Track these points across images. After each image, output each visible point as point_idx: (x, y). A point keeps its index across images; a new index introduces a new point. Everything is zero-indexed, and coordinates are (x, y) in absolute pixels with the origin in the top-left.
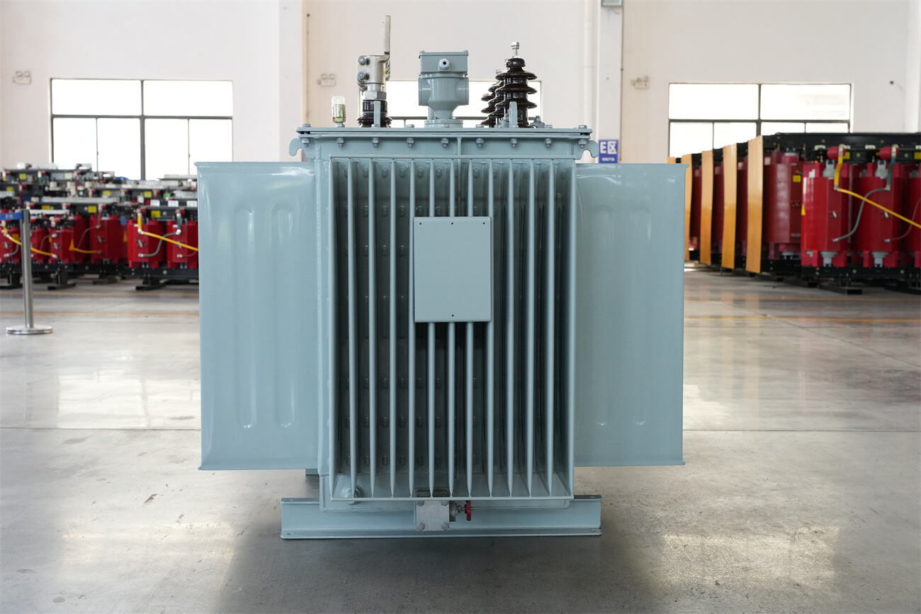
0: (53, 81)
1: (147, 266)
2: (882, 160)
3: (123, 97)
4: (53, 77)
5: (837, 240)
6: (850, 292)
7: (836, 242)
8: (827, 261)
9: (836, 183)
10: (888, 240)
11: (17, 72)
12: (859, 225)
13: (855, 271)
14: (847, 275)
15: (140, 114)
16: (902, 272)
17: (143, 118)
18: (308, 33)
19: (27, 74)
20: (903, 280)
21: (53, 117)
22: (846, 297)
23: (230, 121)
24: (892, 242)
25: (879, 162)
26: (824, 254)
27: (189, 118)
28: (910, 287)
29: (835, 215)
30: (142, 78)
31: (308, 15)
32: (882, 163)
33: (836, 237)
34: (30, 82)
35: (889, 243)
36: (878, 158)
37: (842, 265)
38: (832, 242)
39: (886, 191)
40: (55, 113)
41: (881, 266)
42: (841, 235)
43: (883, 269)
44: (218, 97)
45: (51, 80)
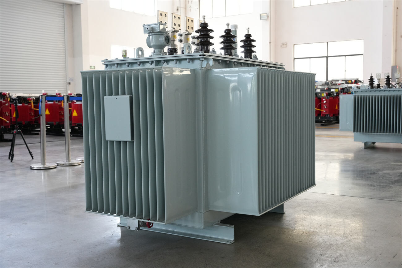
0: (295, 45)
1: (328, 116)
3: (320, 49)
4: (295, 44)
11: (282, 43)
15: (326, 56)
17: (327, 57)
18: (397, 16)
19: (286, 44)
21: (294, 59)
23: (362, 56)
27: (345, 56)
30: (327, 41)
31: (397, 8)
34: (287, 46)
40: (295, 57)
44: (358, 46)
45: (294, 45)
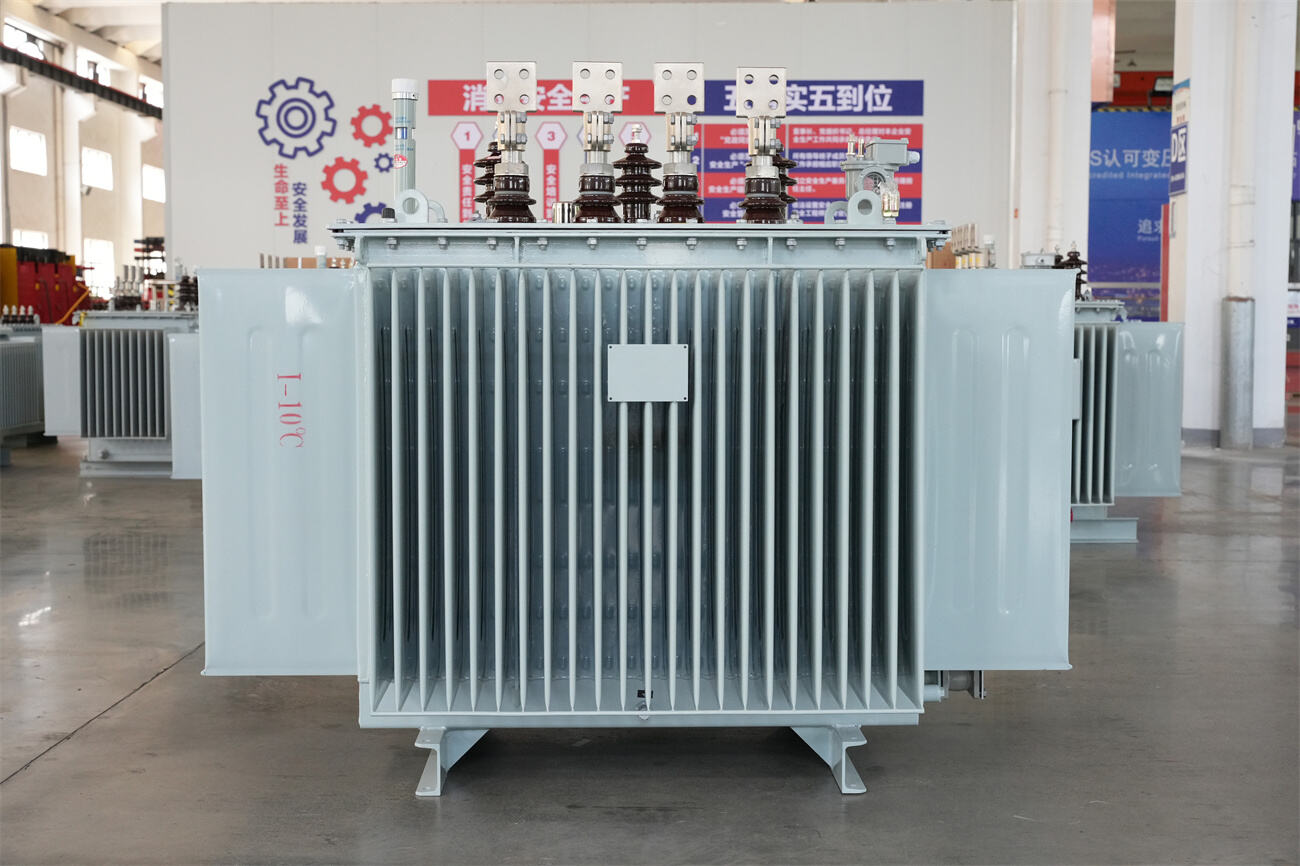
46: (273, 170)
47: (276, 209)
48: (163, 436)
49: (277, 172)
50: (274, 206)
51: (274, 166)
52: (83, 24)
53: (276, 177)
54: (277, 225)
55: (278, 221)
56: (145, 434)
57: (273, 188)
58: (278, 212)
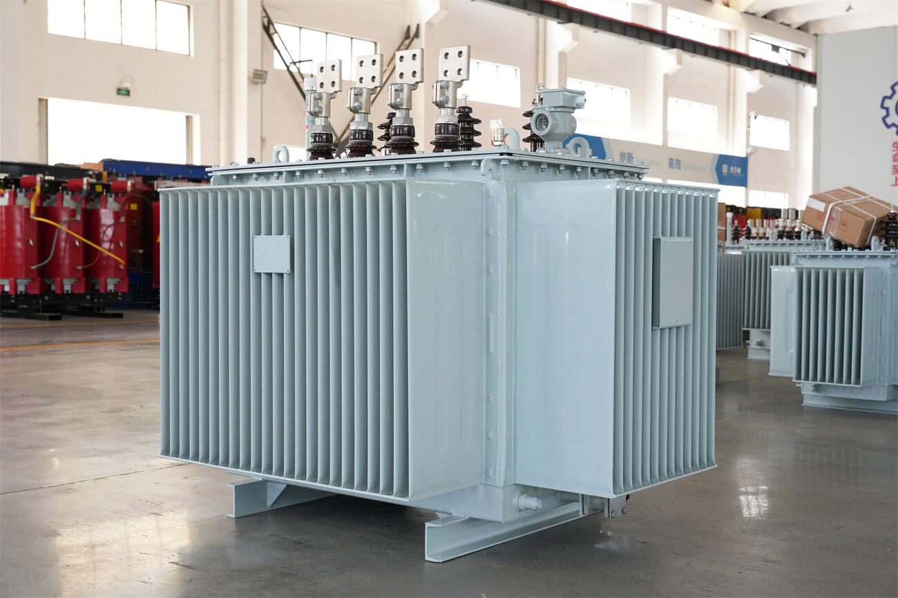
2: (67, 191)
5: (34, 267)
6: (51, 318)
7: (34, 270)
8: (21, 288)
9: (32, 211)
10: (80, 268)
12: (54, 253)
13: (47, 298)
14: (40, 301)
16: (88, 297)
20: (88, 305)
22: (48, 323)
24: (83, 269)
25: (65, 192)
26: (19, 281)
28: (96, 311)
29: (31, 242)
32: (67, 194)
33: (33, 265)
35: (80, 270)
36: (64, 189)
37: (37, 292)
38: (30, 269)
39: (76, 221)
41: (70, 292)
42: (38, 263)
43: (72, 295)
46: (891, 147)
47: (893, 174)
48: (859, 384)
49: (894, 147)
50: (891, 172)
51: (892, 143)
52: (787, 22)
53: (894, 151)
54: (893, 185)
55: (894, 183)
56: (840, 380)
57: (891, 159)
58: (894, 176)
